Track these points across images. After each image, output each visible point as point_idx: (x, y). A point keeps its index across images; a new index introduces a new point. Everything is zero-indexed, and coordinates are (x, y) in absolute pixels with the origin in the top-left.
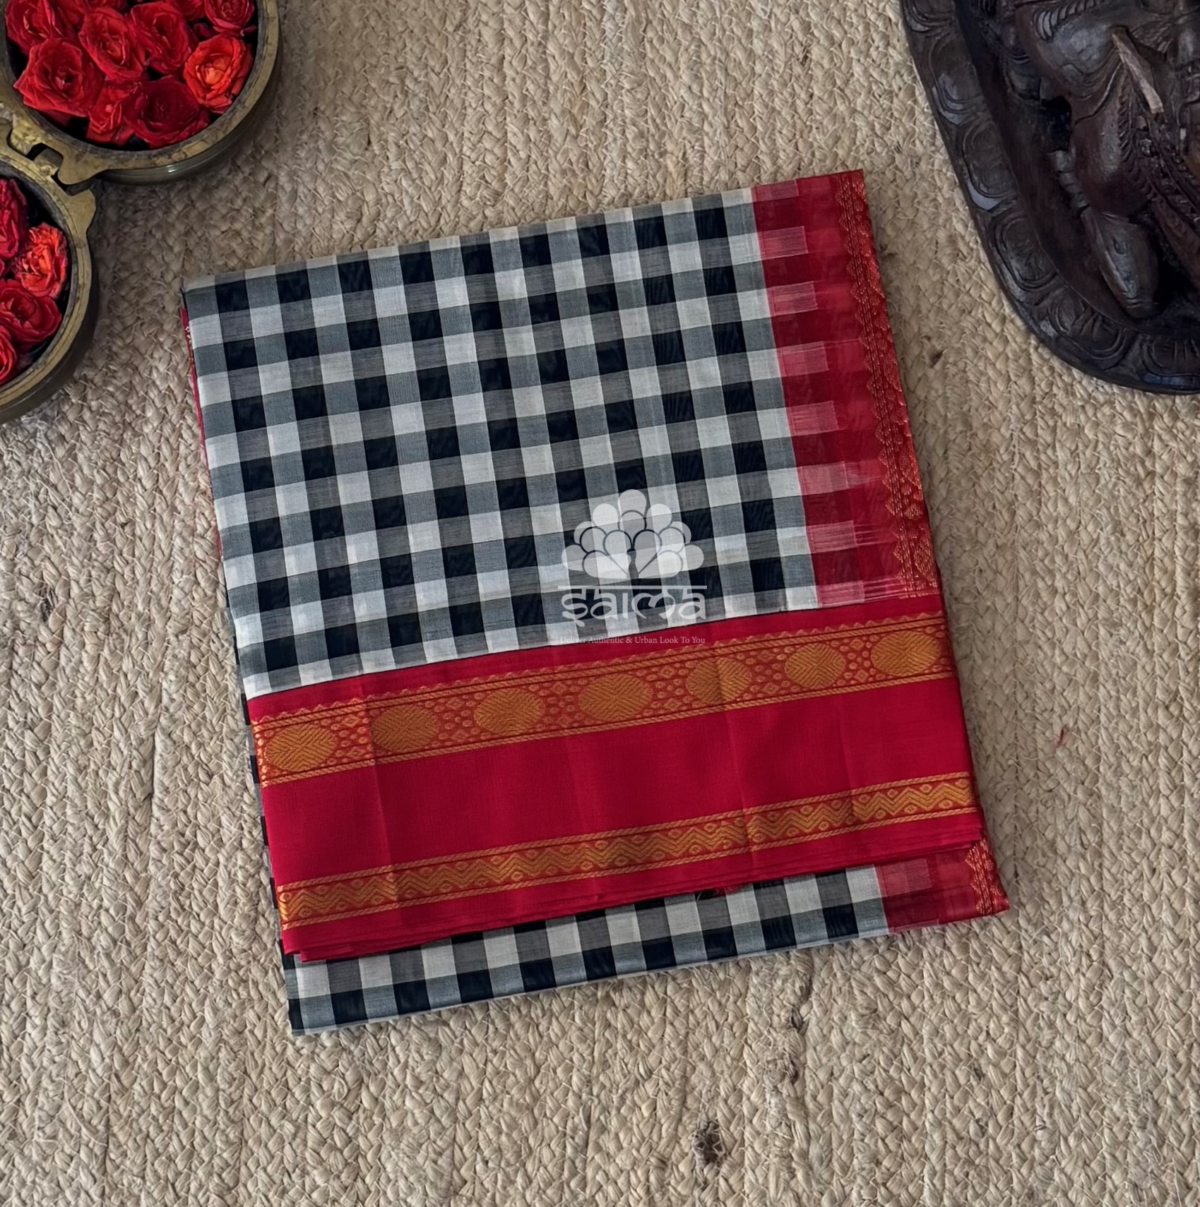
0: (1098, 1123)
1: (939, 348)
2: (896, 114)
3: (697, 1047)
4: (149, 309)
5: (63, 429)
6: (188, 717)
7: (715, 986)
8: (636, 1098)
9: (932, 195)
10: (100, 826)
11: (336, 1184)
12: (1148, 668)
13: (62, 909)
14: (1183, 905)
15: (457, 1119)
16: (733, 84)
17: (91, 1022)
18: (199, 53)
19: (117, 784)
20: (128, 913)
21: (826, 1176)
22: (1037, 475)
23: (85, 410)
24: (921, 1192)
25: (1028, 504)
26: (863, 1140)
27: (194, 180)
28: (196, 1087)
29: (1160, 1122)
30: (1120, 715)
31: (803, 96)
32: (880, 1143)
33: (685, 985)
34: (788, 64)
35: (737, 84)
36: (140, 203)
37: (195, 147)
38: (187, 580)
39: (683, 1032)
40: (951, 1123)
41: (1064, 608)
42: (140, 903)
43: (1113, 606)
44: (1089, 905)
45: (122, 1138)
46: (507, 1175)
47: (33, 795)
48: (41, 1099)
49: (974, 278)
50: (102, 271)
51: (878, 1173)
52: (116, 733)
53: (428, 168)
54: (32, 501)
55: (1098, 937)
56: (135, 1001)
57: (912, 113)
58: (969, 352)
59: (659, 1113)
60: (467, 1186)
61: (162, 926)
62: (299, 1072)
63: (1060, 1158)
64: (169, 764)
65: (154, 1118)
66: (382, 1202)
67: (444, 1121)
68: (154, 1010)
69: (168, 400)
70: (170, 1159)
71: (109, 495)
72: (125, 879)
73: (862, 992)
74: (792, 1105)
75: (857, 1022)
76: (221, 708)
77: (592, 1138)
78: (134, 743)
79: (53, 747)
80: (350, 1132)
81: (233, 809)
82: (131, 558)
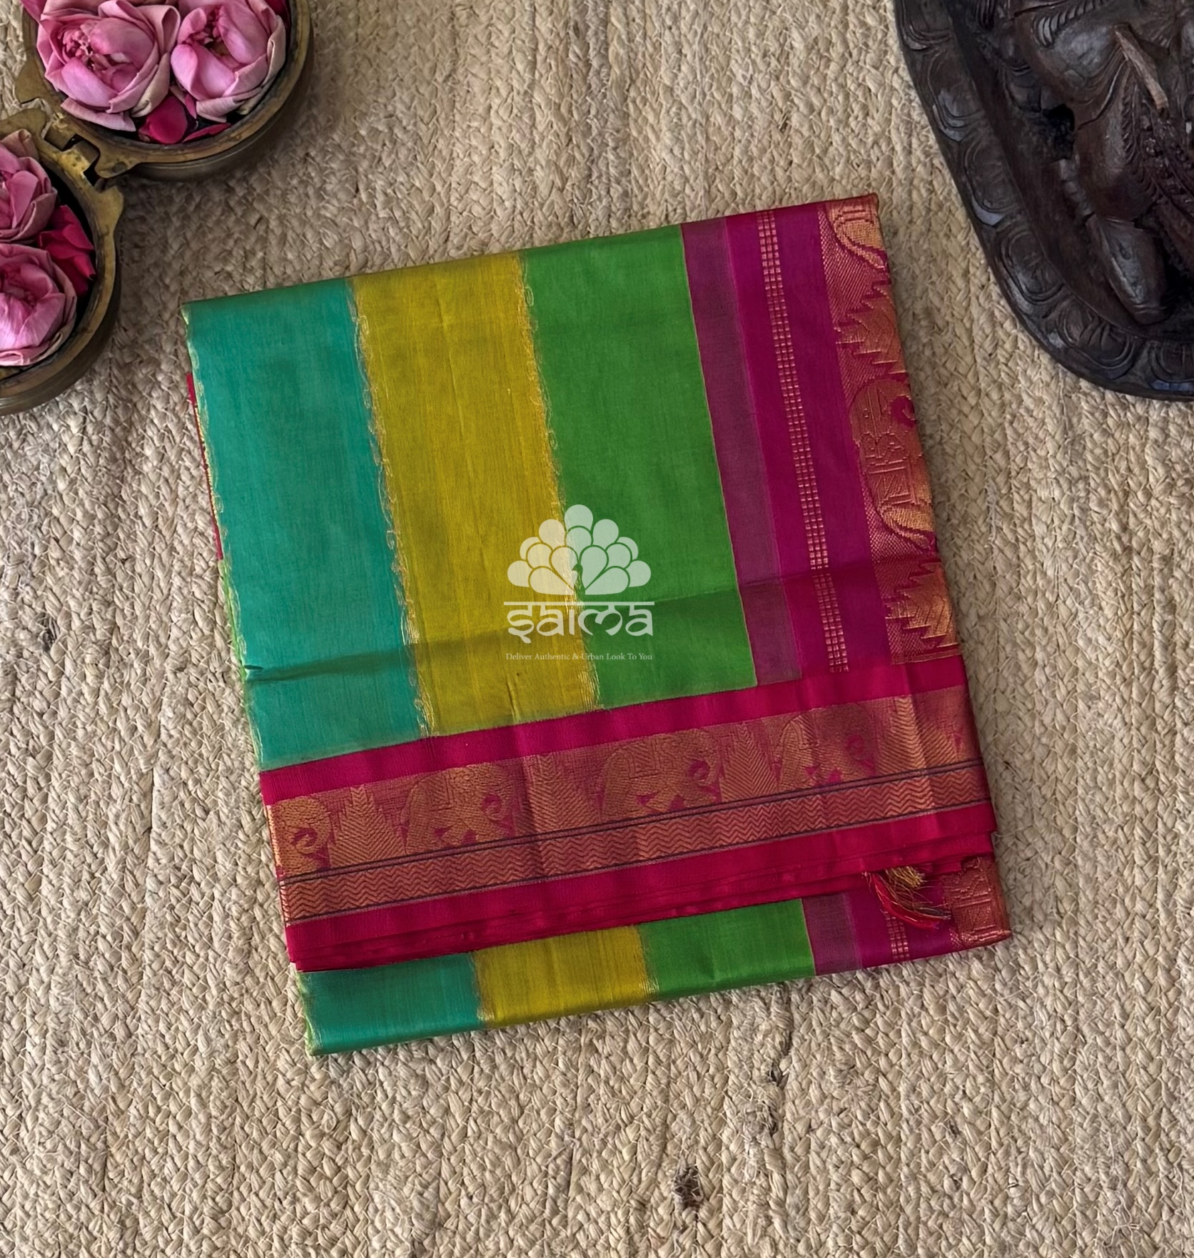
0: (1071, 1183)
3: (678, 1096)
4: (147, 347)
6: (185, 754)
7: (697, 1038)
8: (617, 1142)
11: (324, 1212)
12: (1126, 741)
13: (61, 933)
14: (1156, 974)
15: (442, 1153)
17: (89, 1044)
19: (117, 816)
20: (124, 942)
21: (802, 1224)
22: (1015, 548)
24: (896, 1241)
25: (1007, 575)
26: (839, 1190)
28: (189, 1113)
29: (1130, 1183)
30: (1097, 787)
32: (855, 1193)
33: (667, 1036)
38: (185, 619)
39: (664, 1081)
40: (925, 1176)
41: (1045, 681)
42: (136, 933)
43: (1093, 680)
44: (1064, 972)
45: (118, 1157)
46: (491, 1210)
47: (34, 821)
48: (41, 1115)
51: (853, 1222)
52: (117, 766)
55: (1073, 1003)
56: (131, 1027)
59: (640, 1157)
60: (452, 1219)
61: (158, 956)
62: (290, 1103)
63: (1031, 1214)
64: (166, 799)
65: (149, 1140)
66: (370, 1231)
67: (429, 1155)
68: (149, 1036)
69: (166, 440)
70: (164, 1179)
71: (110, 529)
72: (121, 908)
73: (841, 1048)
74: (770, 1155)
75: (835, 1077)
76: (217, 746)
77: (574, 1179)
78: (134, 777)
79: (54, 775)
80: (340, 1162)
81: (228, 845)
82: (130, 594)
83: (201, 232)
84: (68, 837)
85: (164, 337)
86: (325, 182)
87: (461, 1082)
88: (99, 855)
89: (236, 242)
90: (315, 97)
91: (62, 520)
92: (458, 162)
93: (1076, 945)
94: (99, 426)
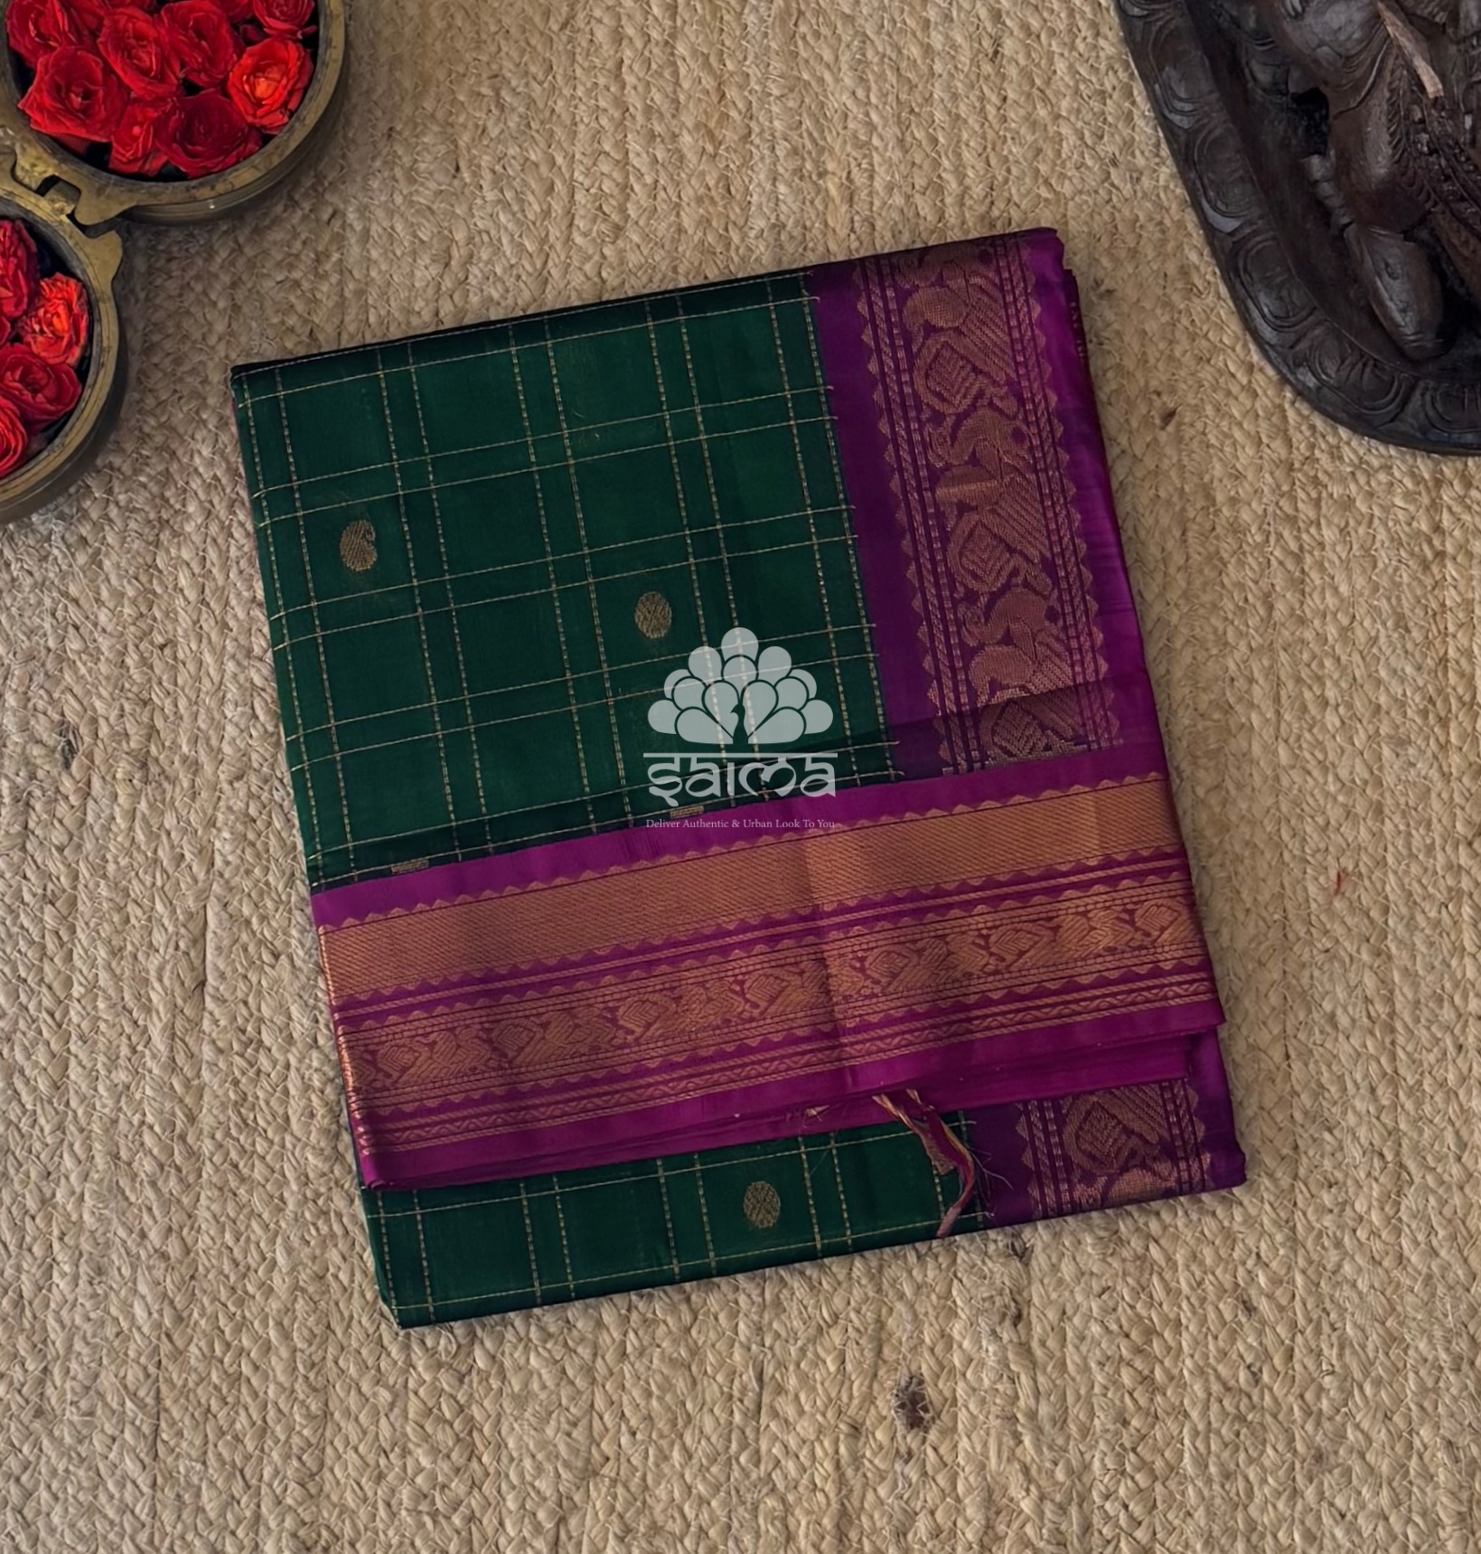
0: (1401, 1365)
1: (1172, 405)
2: (1110, 119)
3: (893, 1283)
4: (189, 379)
5: (85, 530)
6: (247, 884)
8: (819, 1350)
9: (1158, 217)
10: (141, 1022)
11: (445, 1466)
12: (1445, 796)
13: (96, 1128)
15: (594, 1379)
16: (906, 88)
17: (134, 1268)
18: (247, 60)
19: (161, 970)
20: (178, 1130)
21: (1060, 1441)
22: (1298, 559)
23: (112, 506)
24: (1181, 1458)
25: (1288, 595)
26: (1105, 1395)
27: (241, 218)
28: (267, 1348)
30: (1412, 856)
31: (994, 99)
32: (1127, 1397)
34: (975, 62)
35: (913, 87)
36: (175, 249)
37: (244, 175)
38: (243, 714)
40: (1215, 1370)
41: (1338, 724)
42: (192, 1119)
43: (1399, 720)
44: (1380, 1092)
45: (176, 1414)
46: (660, 1449)
47: (56, 985)
48: (74, 1366)
49: (1213, 318)
50: (129, 335)
51: (1125, 1436)
52: (159, 907)
53: (531, 198)
54: (48, 619)
55: (1393, 1133)
56: (189, 1240)
57: (1129, 117)
58: (1209, 410)
59: (849, 1367)
60: (610, 1463)
61: (221, 1146)
63: (1354, 1410)
64: (224, 943)
65: (216, 1387)
66: (504, 1487)
67: (577, 1381)
68: (213, 1252)
69: (213, 491)
70: (237, 1438)
71: (143, 608)
72: (172, 1087)
74: (1017, 1354)
75: (1094, 1246)
76: (288, 872)
77: (766, 1399)
78: (181, 918)
80: (462, 1398)
81: (306, 997)
83: (257, 234)
84: (100, 1003)
85: (211, 365)
86: (416, 161)
89: (304, 242)
91: (82, 601)
92: (581, 128)
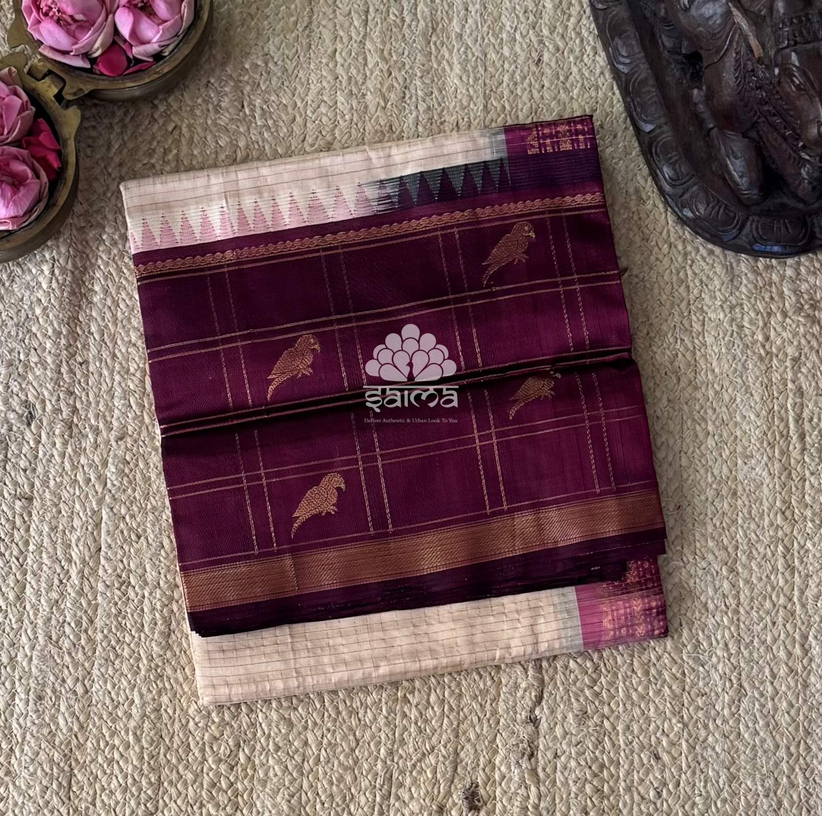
0: (737, 792)
2: (600, 102)
3: (464, 733)
6: (124, 497)
7: (477, 693)
8: (423, 765)
12: (771, 486)
13: (39, 622)
14: (794, 647)
15: (303, 773)
16: (489, 76)
17: (58, 698)
19: (78, 540)
20: (83, 628)
22: (694, 354)
25: (688, 374)
26: (576, 798)
28: (128, 745)
29: (779, 792)
30: (752, 518)
31: (537, 86)
32: (588, 800)
33: (457, 691)
34: (527, 64)
35: (492, 76)
38: (124, 404)
39: (455, 723)
40: (637, 788)
41: (714, 445)
42: (91, 622)
43: (747, 444)
44: (730, 646)
45: (79, 777)
46: (337, 812)
47: (20, 543)
48: (26, 748)
52: (77, 505)
55: (737, 668)
56: (88, 686)
59: (439, 776)
61: (106, 637)
62: (198, 738)
64: (111, 529)
65: (100, 765)
67: (295, 774)
68: (100, 693)
69: (109, 280)
70: (111, 792)
71: (72, 342)
72: (81, 604)
73: (578, 700)
74: (529, 774)
75: (573, 720)
76: (146, 492)
77: (393, 790)
78: (89, 514)
79: (34, 512)
80: (232, 779)
81: (154, 560)
82: (86, 387)
83: (133, 136)
84: (44, 555)
85: (107, 209)
86: (220, 101)
87: (315, 724)
88: (66, 568)
89: (158, 142)
90: (214, 42)
91: (39, 335)
92: (312, 87)
93: (738, 627)
94: (63, 270)
